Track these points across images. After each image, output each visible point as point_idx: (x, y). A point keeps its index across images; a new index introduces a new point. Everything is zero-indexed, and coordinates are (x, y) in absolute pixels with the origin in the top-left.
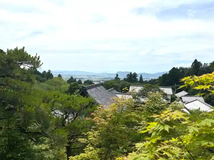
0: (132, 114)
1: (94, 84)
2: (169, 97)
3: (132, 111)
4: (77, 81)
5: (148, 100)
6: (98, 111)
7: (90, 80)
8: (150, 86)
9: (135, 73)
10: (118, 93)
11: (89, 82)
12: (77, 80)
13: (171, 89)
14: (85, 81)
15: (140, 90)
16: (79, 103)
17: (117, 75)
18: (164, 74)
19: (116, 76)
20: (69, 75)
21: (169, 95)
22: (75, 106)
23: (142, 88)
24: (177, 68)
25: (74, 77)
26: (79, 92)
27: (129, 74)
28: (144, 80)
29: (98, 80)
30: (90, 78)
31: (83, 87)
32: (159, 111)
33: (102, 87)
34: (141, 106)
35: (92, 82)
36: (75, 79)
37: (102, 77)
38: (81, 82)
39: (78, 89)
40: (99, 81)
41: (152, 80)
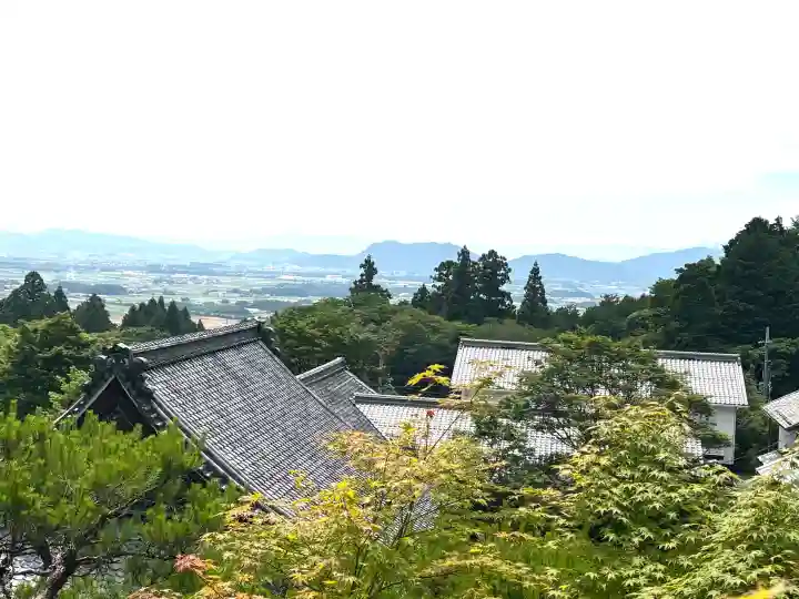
0: (473, 561)
1: (200, 327)
2: (726, 428)
3: (474, 538)
4: (73, 307)
5: (588, 458)
6: (226, 535)
7: (167, 301)
8: (596, 348)
9: (492, 253)
10: (376, 395)
11: (163, 317)
12: (74, 301)
13: (740, 369)
14: (133, 309)
15: (525, 377)
16: (90, 473)
17: (369, 268)
18: (691, 262)
19: (358, 273)
20: (15, 264)
21: (724, 408)
22: (60, 494)
23: (537, 363)
24: (778, 220)
25: (47, 278)
26: (88, 390)
27: (455, 259)
28: (553, 306)
29: (234, 300)
30: (171, 282)
31: (115, 351)
32: (667, 539)
33: (257, 352)
34: (536, 499)
35: (186, 313)
36: (60, 294)
37: (260, 283)
38: (106, 314)
39: (82, 363)
40: (240, 309)
41: (608, 302)
